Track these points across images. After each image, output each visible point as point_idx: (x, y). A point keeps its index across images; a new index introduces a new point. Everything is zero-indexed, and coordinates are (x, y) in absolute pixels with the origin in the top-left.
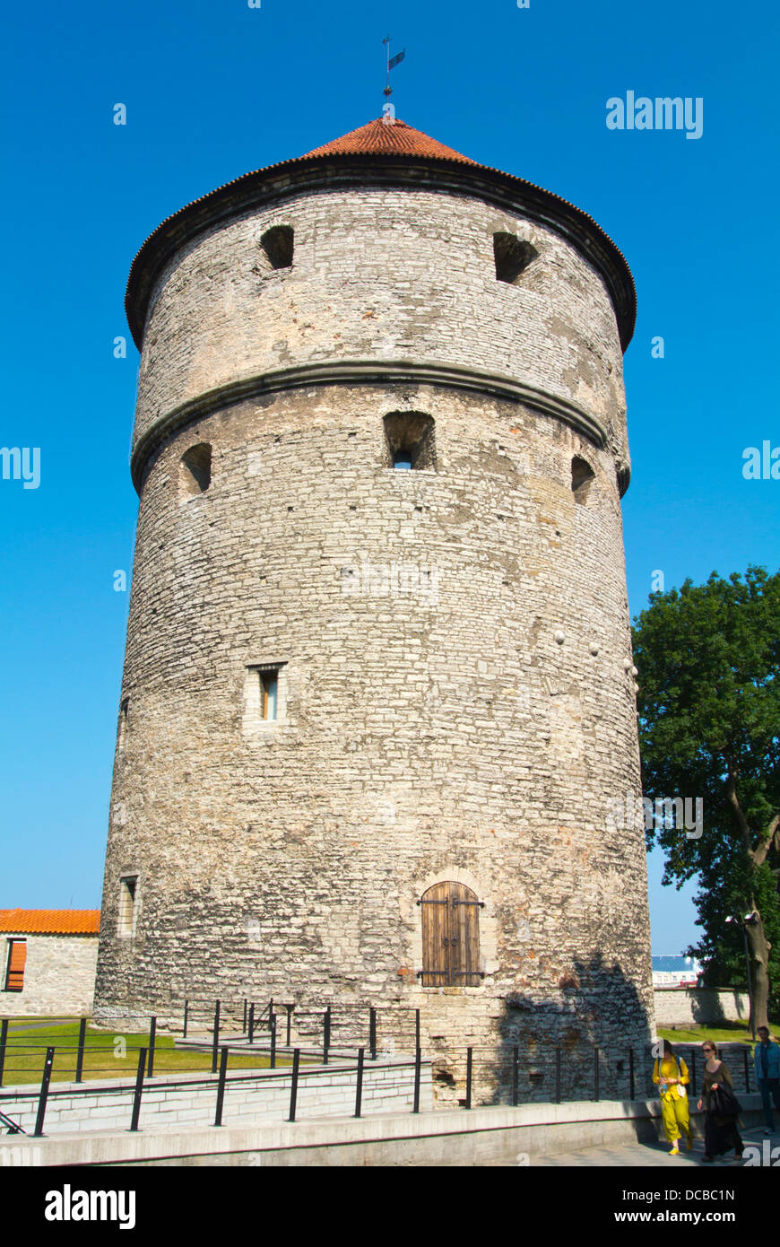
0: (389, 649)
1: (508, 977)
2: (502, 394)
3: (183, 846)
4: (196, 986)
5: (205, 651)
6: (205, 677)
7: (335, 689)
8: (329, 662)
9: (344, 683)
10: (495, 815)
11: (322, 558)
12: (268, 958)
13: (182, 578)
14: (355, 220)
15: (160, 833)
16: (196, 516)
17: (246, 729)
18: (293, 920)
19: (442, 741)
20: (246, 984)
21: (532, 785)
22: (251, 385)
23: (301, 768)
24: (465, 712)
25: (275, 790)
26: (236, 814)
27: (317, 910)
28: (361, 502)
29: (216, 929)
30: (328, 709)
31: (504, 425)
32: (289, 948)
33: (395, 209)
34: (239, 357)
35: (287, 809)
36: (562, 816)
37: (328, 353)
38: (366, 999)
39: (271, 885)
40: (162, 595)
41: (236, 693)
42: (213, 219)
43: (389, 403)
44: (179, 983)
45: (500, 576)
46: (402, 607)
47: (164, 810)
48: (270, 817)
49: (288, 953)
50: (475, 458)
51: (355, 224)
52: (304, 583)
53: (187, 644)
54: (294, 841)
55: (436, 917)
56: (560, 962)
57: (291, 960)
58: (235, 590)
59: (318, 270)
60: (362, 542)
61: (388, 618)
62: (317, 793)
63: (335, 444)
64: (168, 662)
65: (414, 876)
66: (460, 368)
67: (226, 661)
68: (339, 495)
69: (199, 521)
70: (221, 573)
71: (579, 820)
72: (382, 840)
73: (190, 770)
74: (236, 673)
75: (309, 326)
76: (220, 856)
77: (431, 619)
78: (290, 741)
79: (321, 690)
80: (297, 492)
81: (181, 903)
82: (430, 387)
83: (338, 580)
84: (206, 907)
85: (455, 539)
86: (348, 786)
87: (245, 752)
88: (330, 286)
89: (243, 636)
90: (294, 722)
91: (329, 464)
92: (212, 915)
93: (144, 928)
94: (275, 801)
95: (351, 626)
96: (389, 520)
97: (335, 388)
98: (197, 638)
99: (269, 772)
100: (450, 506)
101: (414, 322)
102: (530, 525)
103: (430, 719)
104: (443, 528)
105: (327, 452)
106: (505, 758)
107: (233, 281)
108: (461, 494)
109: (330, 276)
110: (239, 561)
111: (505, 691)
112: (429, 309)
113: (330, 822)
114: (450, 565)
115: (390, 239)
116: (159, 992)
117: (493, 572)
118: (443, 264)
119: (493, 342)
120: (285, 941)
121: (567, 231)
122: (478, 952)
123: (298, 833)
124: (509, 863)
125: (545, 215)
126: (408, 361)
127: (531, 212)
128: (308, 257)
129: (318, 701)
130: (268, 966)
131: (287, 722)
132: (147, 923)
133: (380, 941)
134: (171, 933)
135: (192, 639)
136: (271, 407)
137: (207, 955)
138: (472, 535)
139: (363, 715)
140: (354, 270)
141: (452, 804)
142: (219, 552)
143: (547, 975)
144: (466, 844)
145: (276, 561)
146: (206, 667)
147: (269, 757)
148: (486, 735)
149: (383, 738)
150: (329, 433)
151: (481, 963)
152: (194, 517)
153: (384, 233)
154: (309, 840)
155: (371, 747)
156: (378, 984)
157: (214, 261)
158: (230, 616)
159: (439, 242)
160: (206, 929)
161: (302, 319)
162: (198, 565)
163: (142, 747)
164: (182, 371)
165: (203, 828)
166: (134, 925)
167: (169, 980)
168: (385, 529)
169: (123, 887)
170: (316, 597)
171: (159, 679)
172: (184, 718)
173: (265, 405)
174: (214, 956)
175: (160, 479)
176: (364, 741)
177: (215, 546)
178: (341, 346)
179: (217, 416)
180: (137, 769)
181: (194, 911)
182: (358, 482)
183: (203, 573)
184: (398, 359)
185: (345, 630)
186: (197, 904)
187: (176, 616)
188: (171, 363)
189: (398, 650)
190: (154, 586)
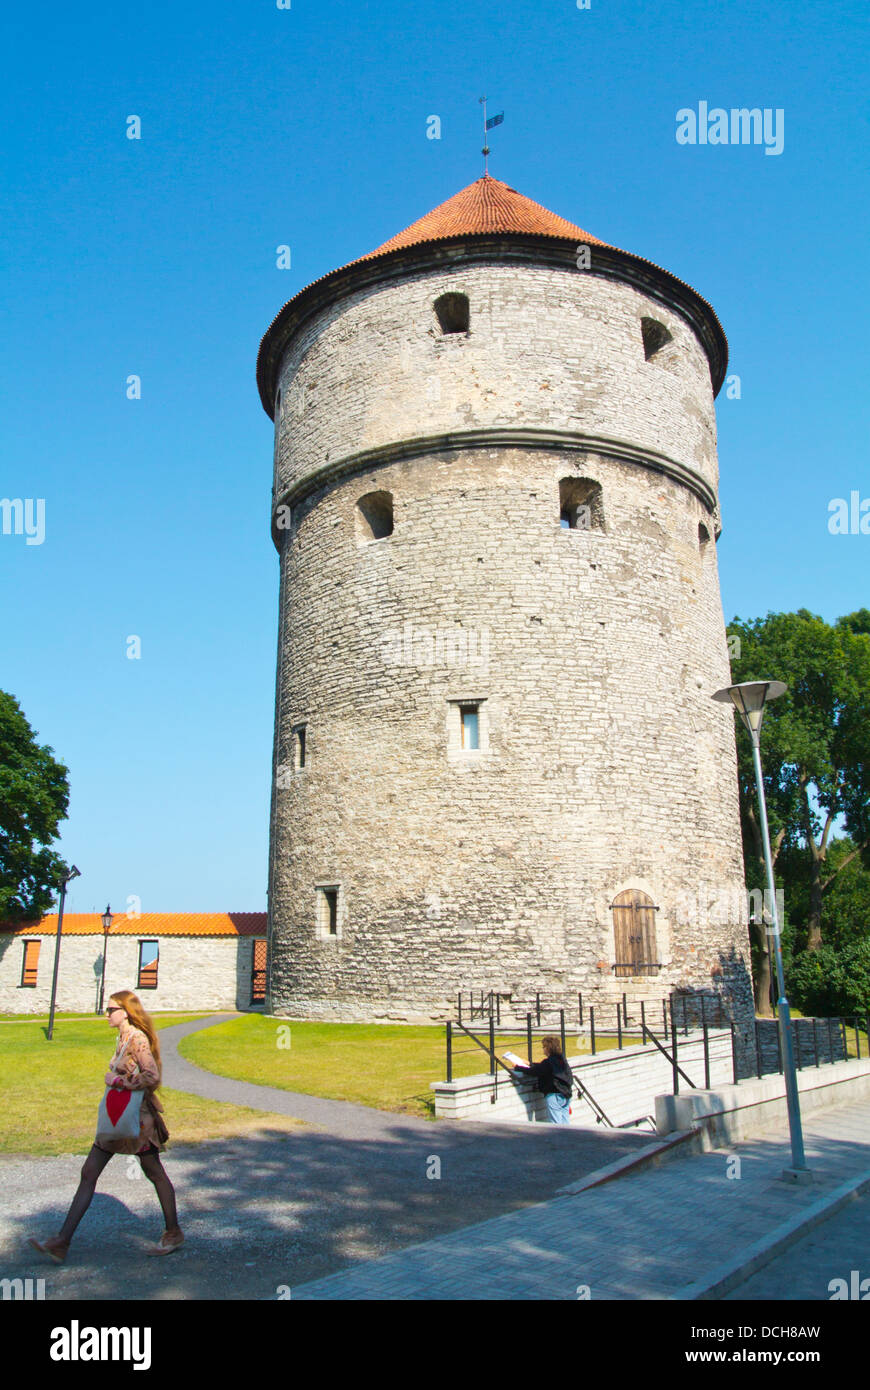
0: (575, 690)
1: (678, 967)
2: (651, 465)
3: (392, 859)
4: (416, 980)
5: (402, 685)
6: (403, 708)
7: (531, 724)
8: (525, 700)
9: (539, 718)
10: (663, 833)
11: (513, 606)
12: (485, 956)
13: (368, 616)
14: (526, 296)
15: (364, 847)
16: (380, 559)
17: (452, 757)
18: (506, 923)
19: (621, 770)
20: (466, 978)
21: (687, 808)
22: (435, 442)
23: (505, 793)
24: (637, 746)
25: (482, 811)
26: (446, 832)
27: (527, 914)
28: (545, 557)
29: (433, 932)
30: (527, 741)
31: (653, 493)
32: (504, 947)
33: (561, 289)
34: (422, 414)
35: (495, 828)
36: (708, 834)
37: (511, 419)
38: (574, 988)
39: (484, 893)
40: (344, 630)
41: (439, 724)
42: (381, 276)
43: (563, 469)
44: (397, 978)
45: (657, 628)
46: (584, 654)
47: (367, 826)
48: (480, 835)
49: (503, 951)
50: (634, 523)
51: (527, 299)
52: (497, 628)
53: (380, 677)
54: (504, 855)
55: (624, 919)
56: (711, 955)
57: (506, 957)
59: (495, 339)
60: (548, 594)
61: (573, 662)
62: (521, 814)
63: (518, 503)
64: (359, 692)
65: (605, 885)
66: (624, 441)
67: (426, 695)
68: (525, 550)
69: (384, 564)
70: (413, 614)
71: (717, 838)
72: (579, 855)
73: (395, 792)
74: (438, 706)
75: (491, 392)
76: (432, 868)
77: (608, 665)
78: (494, 769)
79: (519, 724)
80: (485, 544)
81: (394, 909)
82: (597, 457)
83: (528, 627)
84: (421, 913)
85: (623, 594)
86: (548, 808)
87: (451, 777)
88: (509, 356)
89: (442, 673)
90: (497, 752)
91: (514, 521)
92: (428, 919)
93: (350, 932)
94: (483, 821)
95: (543, 668)
96: (569, 575)
97: (514, 451)
98: (391, 673)
99: (475, 795)
100: (617, 565)
101: (584, 396)
102: (675, 584)
103: (612, 752)
104: (613, 584)
105: (511, 510)
106: (668, 786)
107: (409, 340)
108: (626, 554)
109: (507, 346)
110: (432, 604)
111: (666, 728)
112: (596, 386)
113: (534, 839)
114: (620, 617)
115: (559, 316)
116: (376, 987)
117: (651, 625)
118: (604, 344)
119: (647, 419)
120: (500, 941)
121: (691, 318)
122: (656, 947)
123: (506, 848)
124: (674, 874)
125: (678, 303)
126: (581, 432)
127: (668, 300)
128: (485, 326)
129: (517, 734)
130: (486, 962)
131: (491, 751)
132: (356, 928)
133: (582, 939)
134: (385, 935)
135: (386, 673)
136: (454, 464)
137: (426, 954)
138: (636, 591)
139: (557, 747)
140: (529, 343)
141: (631, 824)
142: (410, 594)
143: (703, 966)
144: (644, 858)
145: (470, 607)
146: (404, 699)
147: (475, 782)
148: (654, 767)
149: (575, 767)
150: (512, 492)
151: (659, 957)
152: (378, 560)
153: (553, 310)
154: (517, 855)
155: (566, 775)
156: (581, 975)
157: (384, 318)
159: (600, 323)
160: (422, 931)
161: (485, 385)
162: (387, 605)
163: (333, 769)
164: (355, 420)
165: (413, 843)
166: (339, 929)
167: (386, 976)
168: (567, 583)
169: (320, 895)
170: (509, 641)
171: (348, 708)
172: (383, 744)
173: (448, 461)
174: (433, 955)
175: (328, 520)
176: (559, 770)
177: (405, 588)
178: (522, 413)
179: (396, 467)
180: (328, 789)
181: (409, 917)
182: (541, 539)
183: (392, 613)
184: (573, 430)
185: (537, 672)
186: (411, 910)
187: (364, 650)
188: (339, 410)
189: (583, 691)
190: (332, 620)
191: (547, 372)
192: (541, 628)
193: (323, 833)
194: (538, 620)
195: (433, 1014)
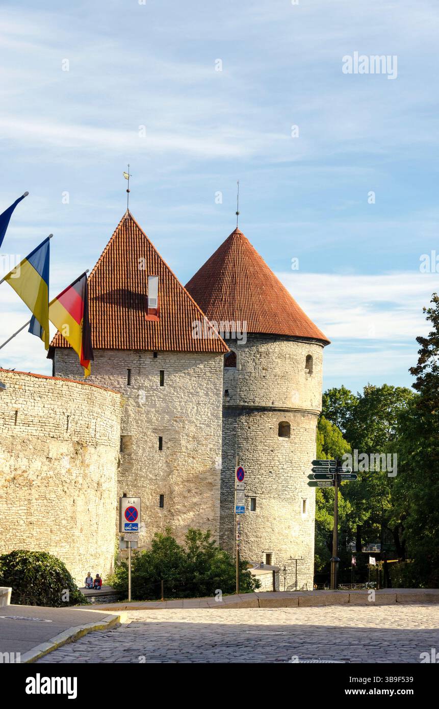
3: (288, 545)
13: (282, 465)
15: (281, 541)
98: (289, 487)
163: (270, 515)
164: (284, 393)
169: (265, 555)
171: (275, 495)
172: (287, 510)
175: (267, 424)
183: (290, 466)
187: (281, 477)
190: (269, 463)
193: (266, 535)
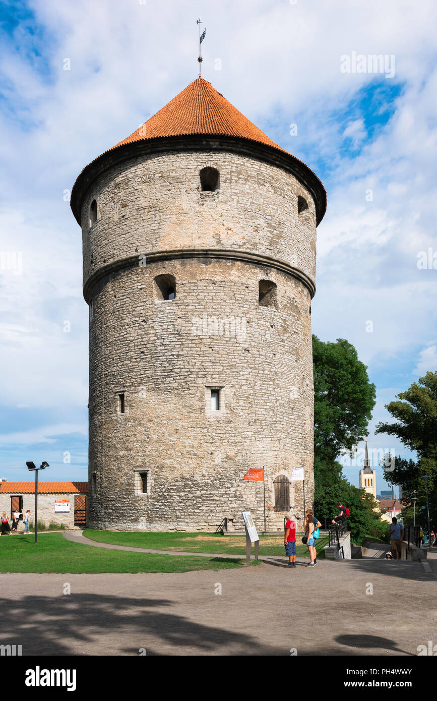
0: (263, 385)
1: (296, 508)
2: (297, 277)
3: (177, 459)
4: (190, 513)
5: (182, 377)
6: (182, 388)
7: (244, 400)
8: (241, 388)
9: (247, 397)
10: (293, 451)
11: (236, 343)
12: (222, 503)
13: (162, 340)
14: (249, 176)
15: (162, 453)
16: (169, 311)
17: (207, 413)
18: (231, 488)
19: (280, 423)
20: (213, 512)
22: (199, 252)
23: (232, 431)
24: (286, 412)
25: (221, 439)
26: (205, 447)
27: (240, 485)
28: (252, 320)
29: (198, 492)
30: (242, 408)
31: (296, 291)
32: (230, 499)
33: (265, 175)
35: (227, 447)
37: (240, 246)
38: (258, 516)
39: (222, 475)
40: (147, 346)
41: (201, 397)
43: (261, 276)
44: (180, 512)
45: (294, 358)
46: (267, 368)
47: (163, 444)
48: (220, 450)
49: (230, 501)
50: (289, 305)
51: (249, 178)
52: (229, 353)
53: (170, 372)
54: (231, 459)
55: (278, 487)
57: (231, 503)
58: (197, 351)
59: (233, 199)
60: (252, 338)
61: (262, 372)
62: (239, 441)
63: (240, 291)
64: (158, 379)
65: (272, 473)
67: (194, 383)
68: (242, 315)
69: (172, 314)
70: (188, 342)
72: (262, 460)
73: (179, 428)
74: (201, 389)
75: (230, 229)
76: (198, 464)
77: (276, 374)
78: (227, 420)
79: (238, 400)
80: (224, 310)
81: (179, 482)
82: (275, 270)
83: (243, 354)
84: (193, 484)
85: (283, 341)
86: (250, 439)
87: (207, 422)
88: (239, 210)
89: (202, 373)
90: (229, 412)
91: (238, 300)
92: (196, 486)
93: (155, 492)
94: (222, 443)
95: (249, 374)
96: (262, 330)
97: (239, 263)
98: (176, 370)
99: (218, 431)
100: (281, 326)
101: (273, 238)
103: (276, 414)
104: (279, 335)
105: (237, 294)
107: (186, 191)
108: (285, 321)
109: (239, 205)
110: (198, 338)
112: (278, 232)
113: (244, 452)
114: (281, 352)
115: (263, 190)
116: (170, 516)
117: (292, 356)
118: (283, 210)
120: (229, 496)
122: (290, 499)
123: (232, 456)
126: (271, 257)
128: (228, 191)
129: (238, 404)
130: (222, 505)
131: (225, 412)
132: (158, 490)
133: (262, 496)
134: (174, 494)
135: (173, 370)
136: (209, 265)
137: (195, 502)
138: (288, 340)
139: (255, 411)
140: (249, 204)
141: (282, 447)
142: (186, 332)
144: (286, 461)
145: (217, 341)
146: (183, 384)
147: (218, 425)
148: (291, 421)
149: (261, 421)
150: (237, 285)
151: (290, 504)
152: (167, 311)
153: (261, 187)
154: (236, 459)
155: (258, 424)
156: (262, 511)
157: (171, 174)
158: (195, 363)
159: (281, 198)
160: (193, 492)
161: (227, 225)
162: (173, 336)
163: (143, 415)
164: (154, 232)
165: (188, 452)
166: (149, 491)
167: (175, 512)
168: (261, 333)
169: (137, 475)
170: (235, 360)
171: (151, 386)
172: (172, 405)
173: (206, 264)
174: (197, 502)
176: (255, 422)
177: (183, 328)
178: (244, 244)
179: (177, 263)
180: (140, 425)
181: (186, 485)
182: (250, 310)
183: (176, 340)
184: (268, 256)
185: (247, 376)
186: (188, 482)
187: (160, 358)
188: (144, 224)
189: (266, 386)
190: (140, 340)
191: (257, 222)
192: (249, 355)
193: (138, 446)
194: (247, 350)
195: (198, 528)
